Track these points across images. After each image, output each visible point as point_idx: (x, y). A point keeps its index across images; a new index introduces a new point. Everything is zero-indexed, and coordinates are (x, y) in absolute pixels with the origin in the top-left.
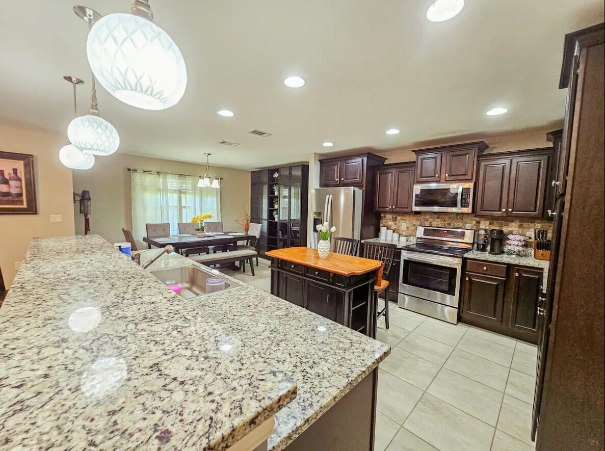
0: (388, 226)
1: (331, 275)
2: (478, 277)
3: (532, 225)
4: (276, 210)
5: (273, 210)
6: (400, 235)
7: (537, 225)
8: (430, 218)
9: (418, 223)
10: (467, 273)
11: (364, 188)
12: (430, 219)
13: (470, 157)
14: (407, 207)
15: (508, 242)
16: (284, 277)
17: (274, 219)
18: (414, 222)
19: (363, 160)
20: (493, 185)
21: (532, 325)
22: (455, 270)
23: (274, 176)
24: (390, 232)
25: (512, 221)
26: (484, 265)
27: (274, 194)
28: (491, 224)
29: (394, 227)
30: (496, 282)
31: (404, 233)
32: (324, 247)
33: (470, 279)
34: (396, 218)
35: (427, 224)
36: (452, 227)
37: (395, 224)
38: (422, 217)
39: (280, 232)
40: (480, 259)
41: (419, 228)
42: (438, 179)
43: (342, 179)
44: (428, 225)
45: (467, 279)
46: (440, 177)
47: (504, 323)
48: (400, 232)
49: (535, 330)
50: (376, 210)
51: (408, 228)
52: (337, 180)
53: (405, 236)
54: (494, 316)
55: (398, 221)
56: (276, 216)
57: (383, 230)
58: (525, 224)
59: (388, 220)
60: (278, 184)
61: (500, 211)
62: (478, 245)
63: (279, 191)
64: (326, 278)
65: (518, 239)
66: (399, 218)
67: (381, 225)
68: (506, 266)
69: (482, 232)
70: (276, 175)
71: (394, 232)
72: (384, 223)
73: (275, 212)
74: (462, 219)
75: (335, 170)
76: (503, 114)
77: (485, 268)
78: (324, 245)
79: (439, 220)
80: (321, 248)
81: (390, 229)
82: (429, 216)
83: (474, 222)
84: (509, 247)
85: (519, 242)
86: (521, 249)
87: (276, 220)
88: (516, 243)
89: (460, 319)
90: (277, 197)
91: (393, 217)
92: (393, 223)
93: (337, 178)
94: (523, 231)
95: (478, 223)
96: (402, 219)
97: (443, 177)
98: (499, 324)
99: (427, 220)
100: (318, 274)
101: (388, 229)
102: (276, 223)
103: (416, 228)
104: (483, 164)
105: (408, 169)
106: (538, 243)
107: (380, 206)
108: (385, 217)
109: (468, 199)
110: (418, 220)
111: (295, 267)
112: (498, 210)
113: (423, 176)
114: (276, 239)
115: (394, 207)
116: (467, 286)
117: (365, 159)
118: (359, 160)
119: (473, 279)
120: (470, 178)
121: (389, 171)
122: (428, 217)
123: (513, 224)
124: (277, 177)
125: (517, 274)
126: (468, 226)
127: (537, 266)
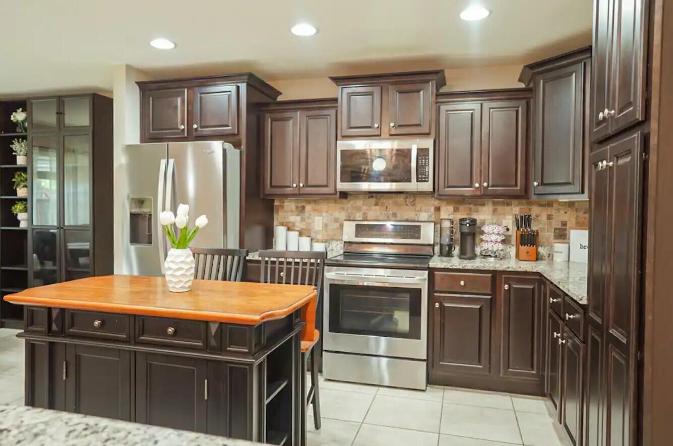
0: (290, 225)
1: (214, 328)
2: (452, 300)
3: (508, 208)
4: (24, 200)
5: (14, 202)
6: (312, 240)
7: (514, 209)
8: (363, 204)
9: (342, 215)
10: (435, 294)
11: (243, 147)
12: (364, 208)
13: (425, 96)
14: (325, 184)
15: (483, 237)
16: (71, 358)
17: (17, 223)
18: (337, 214)
19: (238, 88)
20: (459, 143)
21: (530, 366)
22: (418, 291)
23: (12, 118)
24: (293, 235)
25: (483, 205)
26: (461, 278)
27: (15, 162)
28: (456, 210)
29: (300, 225)
30: (478, 304)
31: (319, 237)
32: (183, 266)
33: (441, 304)
34: (303, 208)
35: (359, 216)
36: (399, 218)
37: (303, 220)
38: (349, 204)
39: (35, 255)
40: (454, 267)
41: (346, 224)
42: (378, 133)
43: (195, 126)
44: (361, 219)
45: (437, 305)
46: (380, 127)
47: (492, 370)
48: (313, 235)
49: (534, 372)
50: (267, 192)
51: (326, 225)
52: (182, 127)
53: (322, 242)
54: (480, 362)
55: (306, 214)
56: (22, 216)
57: (280, 232)
58: (499, 208)
59: (287, 212)
60: (24, 138)
61: (471, 186)
62: (441, 246)
63: (29, 155)
64: (198, 339)
65: (496, 231)
66: (308, 207)
67: (275, 223)
68: (490, 275)
69: (446, 224)
70: (19, 116)
71: (301, 235)
72: (281, 220)
73: (19, 207)
74: (414, 205)
75: (176, 107)
76: (483, 19)
77: (462, 283)
78: (182, 259)
79: (377, 208)
80: (175, 267)
81: (294, 230)
82: (361, 202)
83: (432, 209)
84: (485, 246)
85: (497, 236)
86: (501, 246)
87: (23, 225)
88: (494, 238)
89: (430, 381)
90: (24, 169)
91: (297, 207)
92: (298, 218)
93: (183, 124)
94: (498, 220)
95: (438, 209)
96: (315, 210)
97: (385, 130)
98: (488, 373)
99: (358, 209)
100: (175, 332)
101: (289, 229)
102: (24, 232)
103: (342, 226)
104: (443, 108)
105: (326, 112)
106: (522, 235)
107: (273, 184)
108: (282, 207)
109: (427, 167)
110: (343, 209)
111: (103, 324)
112: (468, 184)
113: (352, 125)
114: (26, 272)
115: (301, 185)
116: (438, 318)
117: (243, 87)
118: (232, 88)
119: (446, 305)
120: (427, 131)
121: (288, 114)
122: (359, 203)
123: (485, 208)
124: (23, 122)
125: (506, 287)
126: (423, 216)
127: (531, 270)
